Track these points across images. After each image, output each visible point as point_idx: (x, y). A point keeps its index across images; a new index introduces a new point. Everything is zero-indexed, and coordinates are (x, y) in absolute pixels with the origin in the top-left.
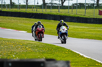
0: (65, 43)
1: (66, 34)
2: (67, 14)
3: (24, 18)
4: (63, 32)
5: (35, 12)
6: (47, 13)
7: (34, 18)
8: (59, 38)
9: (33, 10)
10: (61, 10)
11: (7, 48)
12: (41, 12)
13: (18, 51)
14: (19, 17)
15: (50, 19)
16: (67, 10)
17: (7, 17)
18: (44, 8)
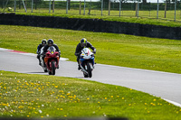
1: (91, 61)
2: (154, 22)
3: (62, 30)
4: (86, 57)
5: (86, 17)
6: (111, 19)
7: (82, 30)
8: (80, 68)
9: (82, 12)
10: (141, 13)
11: (27, 95)
12: (99, 17)
13: (49, 101)
14: (52, 27)
15: (118, 33)
16: (153, 13)
17: (26, 28)
18: (106, 8)
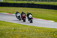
0: (32, 23)
1: (32, 18)
17: (38, 9)
